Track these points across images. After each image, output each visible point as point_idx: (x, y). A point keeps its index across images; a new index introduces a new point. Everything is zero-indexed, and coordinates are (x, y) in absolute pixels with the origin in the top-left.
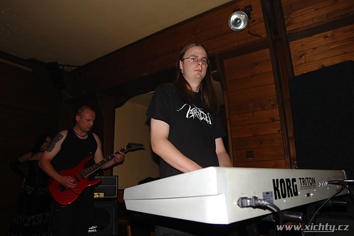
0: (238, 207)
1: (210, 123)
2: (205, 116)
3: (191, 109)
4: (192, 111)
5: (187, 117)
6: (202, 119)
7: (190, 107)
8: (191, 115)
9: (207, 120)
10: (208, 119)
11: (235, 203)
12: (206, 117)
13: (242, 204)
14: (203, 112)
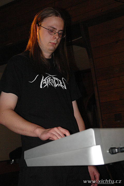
0: (110, 154)
1: (65, 88)
2: (59, 82)
3: (44, 78)
4: (45, 80)
5: (41, 87)
6: (56, 86)
7: (43, 77)
8: (45, 84)
9: (61, 86)
10: (63, 84)
11: (108, 151)
12: (61, 83)
13: (112, 152)
14: (57, 79)
